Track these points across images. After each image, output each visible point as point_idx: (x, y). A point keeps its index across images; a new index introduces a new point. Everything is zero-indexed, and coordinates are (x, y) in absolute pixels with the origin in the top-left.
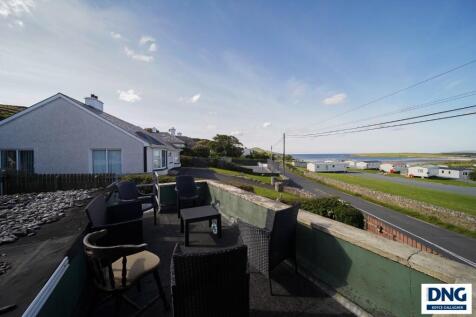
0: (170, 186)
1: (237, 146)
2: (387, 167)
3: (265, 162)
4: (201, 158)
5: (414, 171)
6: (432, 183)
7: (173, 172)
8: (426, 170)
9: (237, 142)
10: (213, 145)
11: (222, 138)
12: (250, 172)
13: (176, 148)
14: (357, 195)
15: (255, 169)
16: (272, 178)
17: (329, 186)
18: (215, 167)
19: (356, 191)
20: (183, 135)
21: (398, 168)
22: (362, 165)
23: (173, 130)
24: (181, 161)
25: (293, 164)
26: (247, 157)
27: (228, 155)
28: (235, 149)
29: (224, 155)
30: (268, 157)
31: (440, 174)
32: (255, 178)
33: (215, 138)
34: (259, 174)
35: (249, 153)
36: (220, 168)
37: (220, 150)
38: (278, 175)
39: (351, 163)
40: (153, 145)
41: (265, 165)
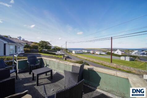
0: (24, 61)
1: (49, 45)
2: (91, 52)
3: (60, 51)
4: (34, 49)
5: (97, 53)
6: (100, 56)
7: (21, 55)
8: (99, 52)
9: (49, 44)
10: (39, 44)
11: (43, 42)
12: (55, 54)
13: (22, 45)
14: (86, 60)
15: (56, 53)
16: (62, 56)
17: (79, 57)
18: (41, 53)
19: (86, 59)
20: (25, 40)
21: (94, 52)
22: (86, 51)
23: (20, 37)
24: (25, 50)
25: (68, 51)
26: (53, 49)
27: (46, 48)
28: (48, 46)
29: (44, 48)
30: (60, 49)
31: (102, 54)
32: (56, 56)
33: (40, 42)
34: (58, 55)
35: (53, 48)
36: (43, 53)
37: (42, 47)
38: (64, 55)
39: (84, 51)
40: (10, 43)
41: (60, 52)
